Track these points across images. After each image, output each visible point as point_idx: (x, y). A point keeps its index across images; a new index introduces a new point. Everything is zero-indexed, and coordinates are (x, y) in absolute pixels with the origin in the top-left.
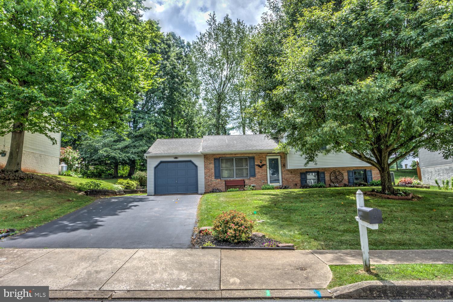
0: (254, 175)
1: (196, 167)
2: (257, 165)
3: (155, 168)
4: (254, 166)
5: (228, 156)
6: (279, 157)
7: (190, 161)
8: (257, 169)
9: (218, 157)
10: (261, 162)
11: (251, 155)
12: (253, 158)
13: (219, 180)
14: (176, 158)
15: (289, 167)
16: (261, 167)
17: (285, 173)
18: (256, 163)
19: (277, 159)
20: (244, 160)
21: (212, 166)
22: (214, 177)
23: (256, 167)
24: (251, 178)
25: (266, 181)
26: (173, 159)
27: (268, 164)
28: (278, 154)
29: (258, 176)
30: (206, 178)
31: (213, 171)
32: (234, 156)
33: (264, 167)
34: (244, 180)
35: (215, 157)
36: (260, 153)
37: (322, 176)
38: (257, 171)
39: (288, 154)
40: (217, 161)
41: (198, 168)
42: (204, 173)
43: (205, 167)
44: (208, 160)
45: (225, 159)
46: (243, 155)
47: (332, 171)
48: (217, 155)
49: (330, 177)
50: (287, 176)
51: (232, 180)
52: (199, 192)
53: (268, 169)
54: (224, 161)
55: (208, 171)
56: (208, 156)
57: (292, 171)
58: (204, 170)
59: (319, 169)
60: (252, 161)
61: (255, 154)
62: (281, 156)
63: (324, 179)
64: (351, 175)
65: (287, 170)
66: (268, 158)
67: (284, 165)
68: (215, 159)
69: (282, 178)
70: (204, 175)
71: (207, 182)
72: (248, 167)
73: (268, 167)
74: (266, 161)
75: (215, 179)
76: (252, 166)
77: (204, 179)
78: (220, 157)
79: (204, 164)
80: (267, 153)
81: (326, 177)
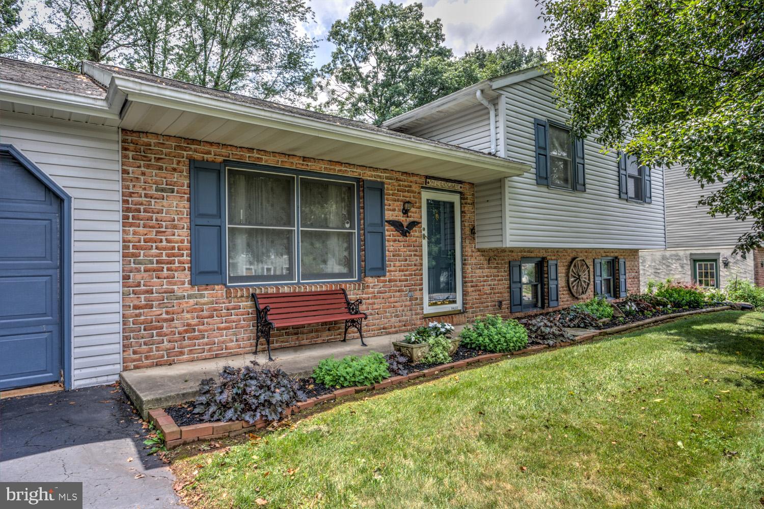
0: (380, 270)
1: (59, 199)
2: (389, 222)
4: (382, 225)
5: (271, 161)
6: (456, 199)
7: (6, 157)
8: (393, 242)
9: (214, 155)
10: (405, 212)
11: (368, 175)
12: (379, 189)
13: (219, 291)
15: (487, 242)
16: (404, 233)
17: (473, 261)
18: (389, 215)
19: (452, 205)
20: (333, 191)
21: (176, 207)
22: (186, 276)
23: (390, 233)
24: (370, 280)
25: (417, 294)
27: (424, 224)
28: (458, 187)
29: (394, 269)
30: (134, 277)
31: (182, 235)
32: (297, 164)
33: (415, 232)
34: (343, 292)
35: (198, 156)
36: (404, 173)
37: (553, 276)
38: (390, 246)
39: (507, 190)
40: (208, 182)
41: (75, 214)
42: (118, 246)
43: (127, 210)
44: (148, 166)
45: (249, 177)
46: (337, 168)
47: (569, 259)
48: (211, 144)
49: (567, 276)
50: (478, 272)
51: (286, 290)
52: (75, 373)
53: (425, 242)
54: (242, 184)
55: (153, 235)
56: (153, 141)
57: (493, 256)
58: (118, 227)
59: (546, 249)
60: (371, 200)
61: (385, 170)
62: (460, 193)
63: (555, 282)
64: (598, 273)
65: (479, 250)
66: (426, 195)
67: (473, 231)
68: (197, 168)
69: (464, 283)
70: (118, 257)
71: (136, 307)
72: (352, 227)
73: (425, 233)
74: (420, 207)
75: (192, 283)
76: (371, 225)
77: (118, 287)
78: (226, 162)
79: (118, 187)
80: (427, 177)
81: (559, 279)
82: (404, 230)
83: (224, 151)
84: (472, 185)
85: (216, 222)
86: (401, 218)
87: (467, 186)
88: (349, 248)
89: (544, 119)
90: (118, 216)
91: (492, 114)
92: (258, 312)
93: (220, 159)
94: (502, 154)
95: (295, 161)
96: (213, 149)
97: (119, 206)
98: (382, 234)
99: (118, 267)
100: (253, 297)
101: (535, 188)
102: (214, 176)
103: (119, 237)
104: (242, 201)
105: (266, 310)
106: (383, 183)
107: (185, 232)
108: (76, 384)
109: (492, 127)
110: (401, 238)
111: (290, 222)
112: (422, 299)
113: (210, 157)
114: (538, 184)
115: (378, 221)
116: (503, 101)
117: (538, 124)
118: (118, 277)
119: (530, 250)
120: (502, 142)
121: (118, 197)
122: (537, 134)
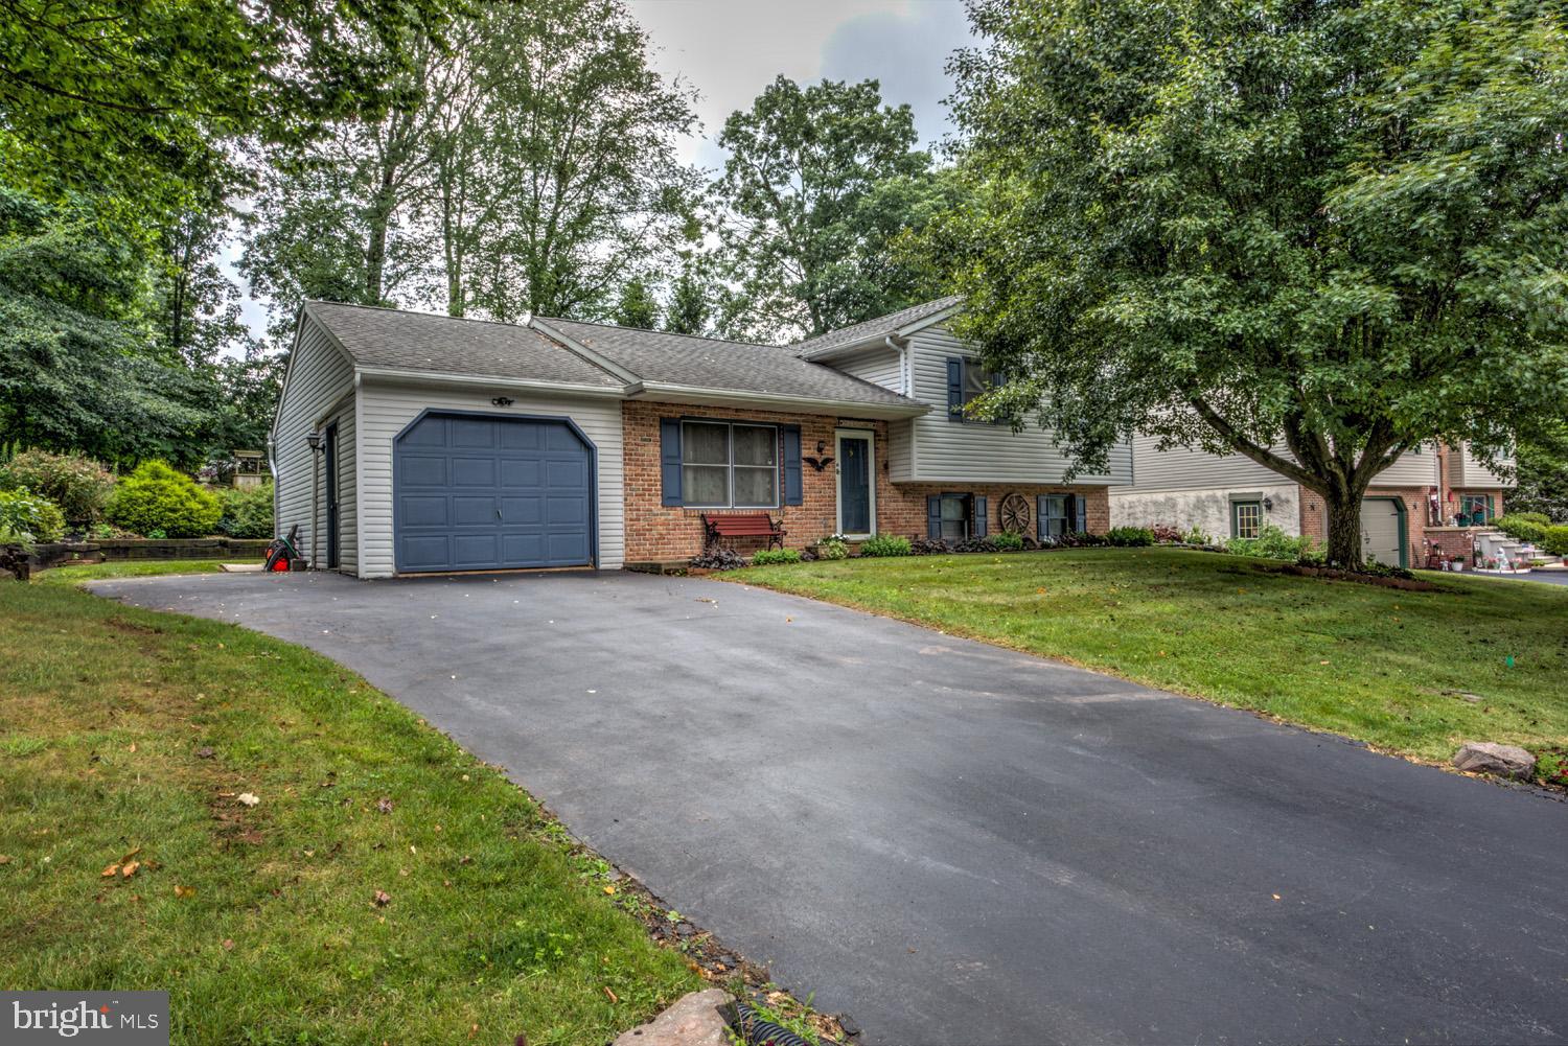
0: (797, 500)
1: (589, 448)
2: (805, 459)
3: (400, 440)
4: (799, 462)
5: (711, 414)
6: (869, 436)
7: (566, 424)
8: (808, 477)
9: (676, 413)
10: (820, 450)
11: (787, 420)
12: (797, 431)
13: (679, 511)
14: (502, 402)
15: (898, 476)
16: (819, 469)
17: (887, 494)
18: (805, 453)
19: (865, 442)
20: (758, 434)
21: (652, 451)
22: (658, 500)
23: (806, 468)
24: (789, 508)
25: (831, 522)
26: (485, 407)
27: (838, 460)
28: (870, 425)
29: (810, 499)
30: (630, 499)
31: (657, 470)
32: (731, 415)
33: (828, 468)
34: (768, 516)
35: (665, 415)
36: (818, 416)
37: (981, 511)
38: (806, 480)
39: (915, 427)
40: (672, 431)
41: (599, 458)
42: (621, 479)
43: (625, 454)
44: (636, 424)
45: (695, 426)
46: (762, 415)
47: (1003, 495)
48: (673, 405)
49: (999, 513)
50: (893, 505)
51: (725, 513)
52: (601, 560)
53: (838, 478)
54: (690, 433)
55: (639, 472)
56: (638, 406)
57: (908, 490)
58: (621, 465)
59: (973, 484)
60: (790, 440)
61: (802, 414)
62: (875, 431)
63: (983, 519)
64: (1044, 511)
65: (893, 484)
66: (840, 434)
67: (886, 467)
68: (665, 423)
69: (878, 515)
70: (621, 486)
71: (631, 520)
72: (774, 464)
73: (839, 468)
74: (833, 446)
75: (663, 505)
76: (790, 461)
77: (622, 506)
78: (683, 417)
79: (620, 439)
80: (840, 418)
81: (989, 515)
82: (818, 466)
83: (682, 410)
84: (886, 422)
85: (677, 461)
86: (816, 455)
87: (881, 424)
88: (772, 482)
89: (959, 356)
90: (620, 459)
91: (902, 357)
92: (707, 527)
93: (678, 416)
94: (910, 395)
95: (731, 412)
96: (674, 409)
97: (621, 452)
98: (799, 469)
99: (621, 492)
100: (703, 517)
101: (948, 424)
102: (675, 428)
103: (621, 472)
104: (690, 446)
105: (715, 524)
106: (800, 426)
107: (659, 468)
108: (602, 567)
109: (902, 369)
110: (816, 473)
111: (726, 461)
112: (835, 527)
113: (672, 415)
114: (950, 421)
115: (795, 458)
116: (911, 345)
117: (951, 362)
118: (621, 499)
119: (952, 485)
120: (910, 384)
121: (620, 446)
122: (950, 372)
